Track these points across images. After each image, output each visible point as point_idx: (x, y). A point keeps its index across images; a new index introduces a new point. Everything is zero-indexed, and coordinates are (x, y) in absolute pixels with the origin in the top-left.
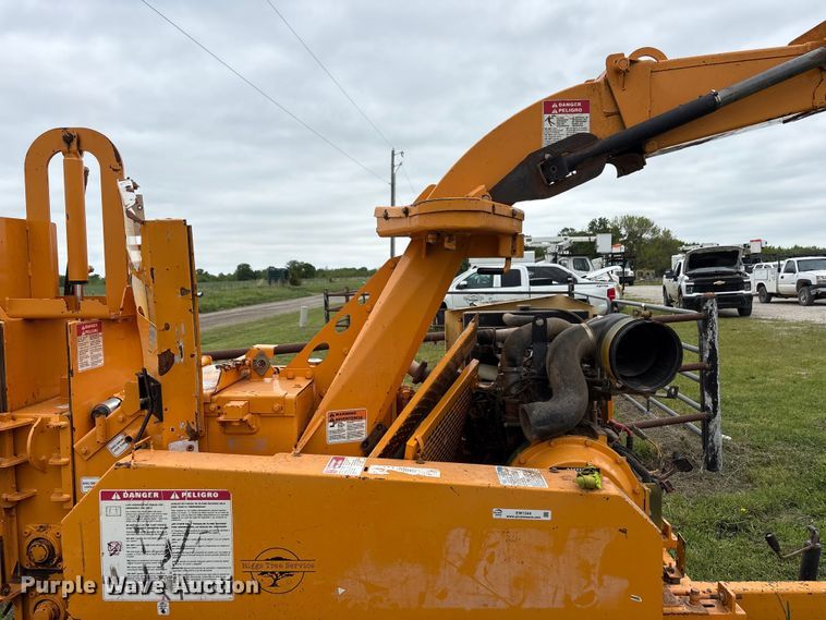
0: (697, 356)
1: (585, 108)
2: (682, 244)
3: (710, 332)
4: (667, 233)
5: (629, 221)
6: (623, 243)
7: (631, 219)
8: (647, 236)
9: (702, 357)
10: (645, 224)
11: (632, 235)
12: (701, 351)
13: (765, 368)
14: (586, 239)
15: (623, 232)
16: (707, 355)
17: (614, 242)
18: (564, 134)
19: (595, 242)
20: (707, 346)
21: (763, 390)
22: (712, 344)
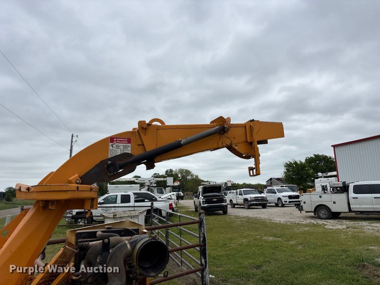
0: (198, 240)
1: (129, 141)
2: (203, 181)
3: (203, 229)
4: (197, 176)
5: (181, 171)
6: (179, 181)
7: (183, 170)
8: (189, 177)
9: (200, 240)
10: (188, 172)
11: (183, 177)
12: (200, 237)
13: (231, 239)
14: (162, 179)
15: (179, 176)
16: (202, 239)
17: (174, 181)
18: (119, 152)
19: (166, 180)
20: (202, 235)
21: (229, 250)
22: (204, 234)
